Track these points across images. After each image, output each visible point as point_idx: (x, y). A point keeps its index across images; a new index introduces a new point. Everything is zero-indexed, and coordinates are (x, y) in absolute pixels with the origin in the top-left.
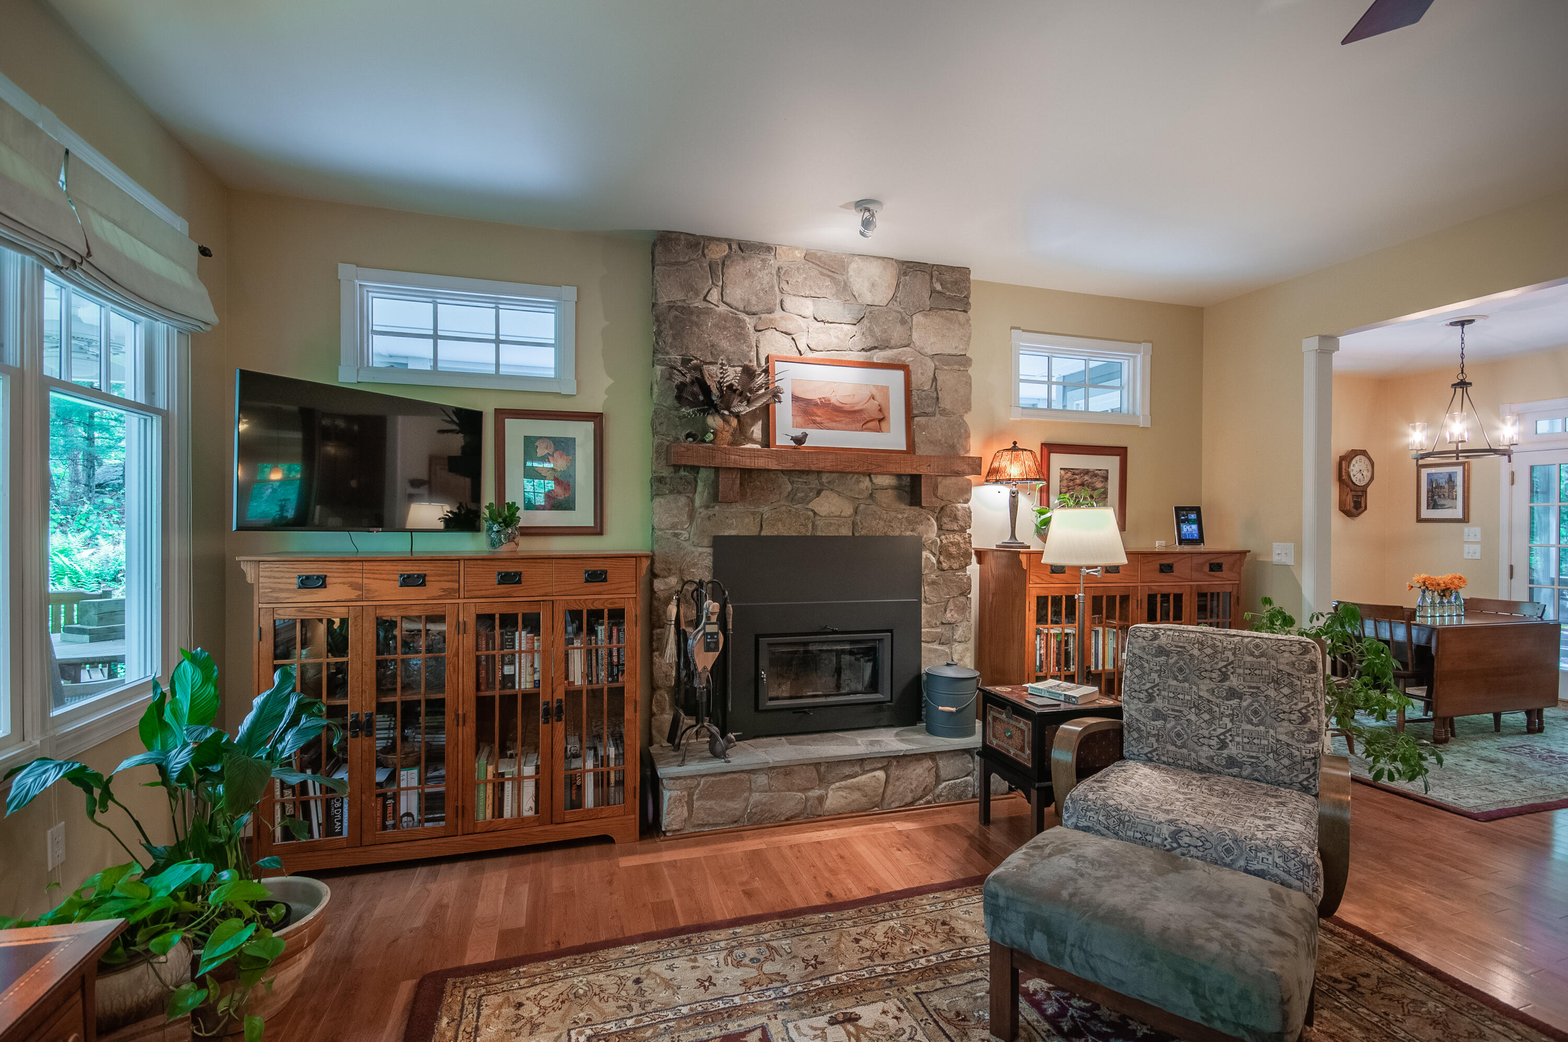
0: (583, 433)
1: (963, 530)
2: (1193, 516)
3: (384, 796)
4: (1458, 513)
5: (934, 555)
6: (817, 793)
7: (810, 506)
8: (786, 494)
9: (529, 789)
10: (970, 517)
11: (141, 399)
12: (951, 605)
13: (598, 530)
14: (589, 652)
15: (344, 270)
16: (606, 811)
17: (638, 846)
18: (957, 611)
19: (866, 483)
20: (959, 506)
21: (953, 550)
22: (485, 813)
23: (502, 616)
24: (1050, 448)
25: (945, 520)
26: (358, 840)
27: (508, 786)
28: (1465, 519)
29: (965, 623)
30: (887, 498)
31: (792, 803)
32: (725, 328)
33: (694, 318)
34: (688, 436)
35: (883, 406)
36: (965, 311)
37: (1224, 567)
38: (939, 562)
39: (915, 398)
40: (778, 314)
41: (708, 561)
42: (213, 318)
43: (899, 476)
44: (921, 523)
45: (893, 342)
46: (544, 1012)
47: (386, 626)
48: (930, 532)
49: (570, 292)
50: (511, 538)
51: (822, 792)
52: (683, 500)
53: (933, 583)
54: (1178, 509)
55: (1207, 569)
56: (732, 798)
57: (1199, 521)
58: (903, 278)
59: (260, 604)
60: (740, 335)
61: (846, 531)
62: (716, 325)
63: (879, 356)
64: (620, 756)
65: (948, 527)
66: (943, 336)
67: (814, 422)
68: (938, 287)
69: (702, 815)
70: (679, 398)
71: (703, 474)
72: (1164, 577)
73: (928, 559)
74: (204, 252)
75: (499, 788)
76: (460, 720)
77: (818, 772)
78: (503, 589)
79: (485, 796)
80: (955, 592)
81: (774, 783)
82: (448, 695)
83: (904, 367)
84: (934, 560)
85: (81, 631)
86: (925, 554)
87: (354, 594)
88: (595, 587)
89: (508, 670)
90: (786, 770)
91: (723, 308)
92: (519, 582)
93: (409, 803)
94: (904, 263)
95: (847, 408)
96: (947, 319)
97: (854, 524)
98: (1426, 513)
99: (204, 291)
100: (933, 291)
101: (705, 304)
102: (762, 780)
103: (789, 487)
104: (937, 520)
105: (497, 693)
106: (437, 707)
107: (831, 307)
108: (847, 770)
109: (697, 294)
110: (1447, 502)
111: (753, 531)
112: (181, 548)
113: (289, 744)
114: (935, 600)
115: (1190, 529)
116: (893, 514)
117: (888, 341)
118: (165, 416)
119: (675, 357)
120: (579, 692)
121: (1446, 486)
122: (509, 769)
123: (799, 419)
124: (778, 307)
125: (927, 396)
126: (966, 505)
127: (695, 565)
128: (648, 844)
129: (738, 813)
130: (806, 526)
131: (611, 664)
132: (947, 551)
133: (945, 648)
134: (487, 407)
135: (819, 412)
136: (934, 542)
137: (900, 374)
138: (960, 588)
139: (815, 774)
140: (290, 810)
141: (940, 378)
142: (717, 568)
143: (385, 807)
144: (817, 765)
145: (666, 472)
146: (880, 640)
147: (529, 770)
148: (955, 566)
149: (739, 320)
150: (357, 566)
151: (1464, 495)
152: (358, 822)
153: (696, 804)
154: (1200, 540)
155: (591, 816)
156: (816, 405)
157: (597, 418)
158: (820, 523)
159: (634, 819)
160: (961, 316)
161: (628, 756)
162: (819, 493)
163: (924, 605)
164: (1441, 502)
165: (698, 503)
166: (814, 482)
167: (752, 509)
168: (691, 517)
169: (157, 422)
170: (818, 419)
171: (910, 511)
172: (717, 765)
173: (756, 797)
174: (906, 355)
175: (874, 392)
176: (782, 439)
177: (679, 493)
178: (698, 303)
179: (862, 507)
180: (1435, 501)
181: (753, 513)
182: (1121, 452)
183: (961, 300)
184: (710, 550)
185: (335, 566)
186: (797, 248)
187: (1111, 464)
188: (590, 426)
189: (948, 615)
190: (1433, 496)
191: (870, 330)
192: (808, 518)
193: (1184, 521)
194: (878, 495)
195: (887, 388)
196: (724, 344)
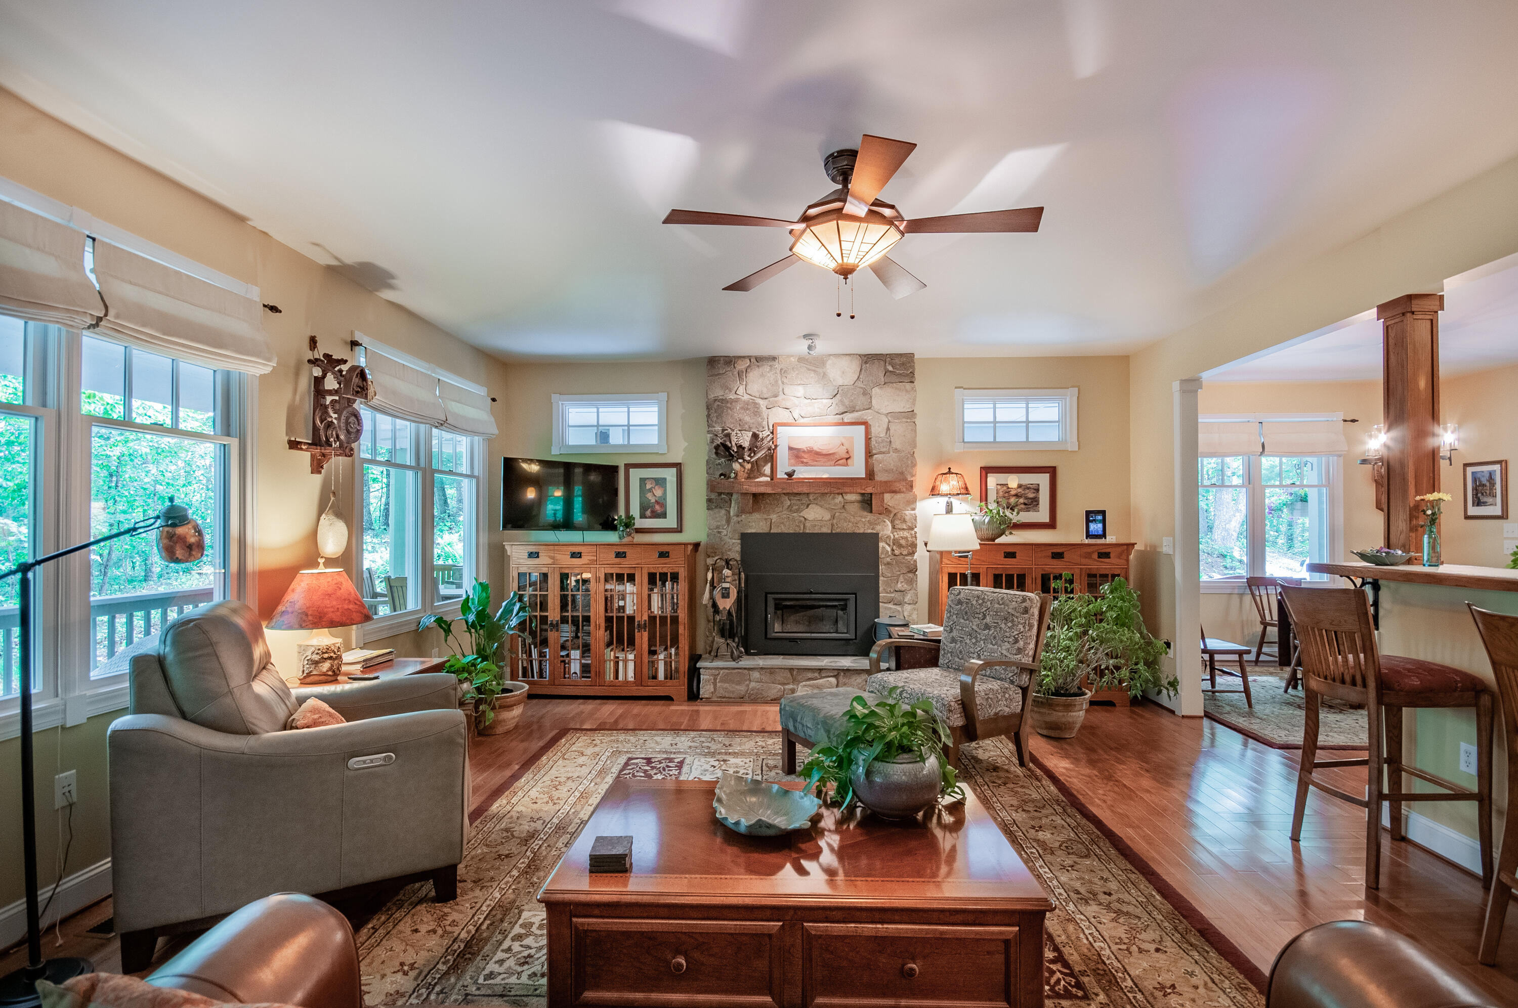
0: (670, 475)
1: (911, 528)
2: (1100, 517)
3: (564, 661)
4: (1497, 510)
5: (889, 545)
6: (791, 686)
7: (801, 514)
8: (786, 507)
9: (631, 666)
10: (916, 520)
11: (469, 473)
12: (901, 579)
13: (679, 530)
14: (662, 595)
15: (554, 397)
16: (670, 682)
17: (686, 703)
18: (907, 583)
19: (840, 498)
20: (907, 512)
21: (903, 542)
22: (609, 676)
23: (617, 574)
24: (987, 470)
25: (897, 522)
26: (552, 683)
27: (621, 664)
28: (1504, 516)
29: (912, 592)
30: (854, 508)
31: (776, 691)
32: (748, 409)
33: (729, 405)
34: (721, 475)
35: (850, 450)
36: (912, 382)
37: (1112, 555)
38: (893, 550)
39: (873, 442)
40: (781, 397)
41: (738, 548)
42: (496, 431)
43: (863, 494)
44: (879, 524)
45: (857, 408)
46: (602, 743)
47: (564, 577)
48: (886, 529)
49: (664, 396)
50: (629, 534)
51: (795, 687)
52: (723, 512)
53: (888, 564)
54: (1088, 513)
55: (1095, 556)
56: (739, 683)
57: (1104, 521)
58: (864, 366)
59: (512, 565)
60: (757, 412)
61: (825, 530)
62: (742, 408)
63: (848, 418)
64: (676, 654)
65: (899, 527)
66: (894, 400)
67: (802, 462)
68: (890, 368)
69: (722, 691)
70: (717, 453)
71: (735, 497)
72: (1055, 562)
73: (883, 548)
74: (494, 400)
75: (617, 664)
76: (598, 627)
77: (792, 675)
78: (618, 560)
79: (610, 666)
80: (905, 570)
81: (763, 677)
82: (592, 614)
83: (865, 423)
84: (889, 549)
85: (452, 583)
86: (881, 544)
87: (550, 561)
88: (663, 560)
89: (621, 603)
90: (771, 670)
91: (746, 397)
92: (625, 557)
93: (575, 667)
94: (865, 355)
95: (824, 452)
96: (896, 388)
97: (832, 525)
98: (1473, 511)
99: (493, 419)
100: (887, 371)
101: (736, 396)
102: (756, 675)
103: (788, 503)
104: (892, 522)
105: (614, 615)
106: (587, 619)
107: (815, 389)
108: (810, 675)
109: (730, 391)
110: (1490, 500)
111: (766, 530)
112: (484, 539)
113: (514, 622)
114: (889, 575)
115: (1096, 527)
116: (859, 519)
117: (854, 407)
118: (477, 478)
119: (718, 428)
120: (655, 617)
121: (1488, 484)
122: (621, 655)
123: (793, 461)
124: (781, 393)
125: (883, 441)
126: (913, 512)
127: (730, 550)
128: (690, 703)
129: (743, 693)
130: (799, 526)
131: (673, 603)
132: (898, 542)
133: (899, 608)
134: (621, 463)
135: (806, 456)
136: (889, 537)
137: (863, 427)
138: (908, 567)
139: (789, 675)
140: (525, 663)
141: (892, 427)
142: (743, 552)
143: (565, 668)
144: (791, 670)
145: (713, 496)
146: (846, 600)
147: (631, 657)
148: (905, 553)
149: (755, 404)
150: (551, 547)
151: (1502, 493)
152: (552, 673)
153: (718, 685)
154: (1104, 535)
155: (661, 684)
156: (804, 452)
157: (678, 466)
158: (808, 524)
159: (684, 689)
160: (908, 386)
161: (681, 653)
162: (808, 506)
163: (881, 578)
164: (1483, 499)
165: (732, 514)
166: (805, 500)
167: (765, 516)
168: (728, 521)
169: (474, 481)
170: (805, 460)
171: (870, 517)
172: (732, 664)
173: (753, 685)
174: (867, 415)
175: (844, 441)
176: (781, 475)
177: (721, 508)
178: (732, 396)
179: (837, 514)
180: (1479, 499)
181: (766, 519)
182: (1052, 471)
183: (907, 375)
184: (739, 541)
185: (542, 547)
186: (792, 356)
187: (1043, 480)
188: (674, 471)
189: (899, 585)
190: (1477, 494)
191: (841, 401)
192: (801, 522)
193: (1092, 521)
194: (847, 507)
195: (852, 438)
196: (747, 419)
